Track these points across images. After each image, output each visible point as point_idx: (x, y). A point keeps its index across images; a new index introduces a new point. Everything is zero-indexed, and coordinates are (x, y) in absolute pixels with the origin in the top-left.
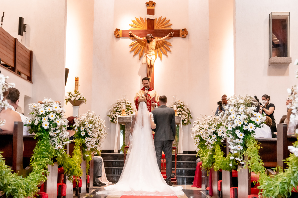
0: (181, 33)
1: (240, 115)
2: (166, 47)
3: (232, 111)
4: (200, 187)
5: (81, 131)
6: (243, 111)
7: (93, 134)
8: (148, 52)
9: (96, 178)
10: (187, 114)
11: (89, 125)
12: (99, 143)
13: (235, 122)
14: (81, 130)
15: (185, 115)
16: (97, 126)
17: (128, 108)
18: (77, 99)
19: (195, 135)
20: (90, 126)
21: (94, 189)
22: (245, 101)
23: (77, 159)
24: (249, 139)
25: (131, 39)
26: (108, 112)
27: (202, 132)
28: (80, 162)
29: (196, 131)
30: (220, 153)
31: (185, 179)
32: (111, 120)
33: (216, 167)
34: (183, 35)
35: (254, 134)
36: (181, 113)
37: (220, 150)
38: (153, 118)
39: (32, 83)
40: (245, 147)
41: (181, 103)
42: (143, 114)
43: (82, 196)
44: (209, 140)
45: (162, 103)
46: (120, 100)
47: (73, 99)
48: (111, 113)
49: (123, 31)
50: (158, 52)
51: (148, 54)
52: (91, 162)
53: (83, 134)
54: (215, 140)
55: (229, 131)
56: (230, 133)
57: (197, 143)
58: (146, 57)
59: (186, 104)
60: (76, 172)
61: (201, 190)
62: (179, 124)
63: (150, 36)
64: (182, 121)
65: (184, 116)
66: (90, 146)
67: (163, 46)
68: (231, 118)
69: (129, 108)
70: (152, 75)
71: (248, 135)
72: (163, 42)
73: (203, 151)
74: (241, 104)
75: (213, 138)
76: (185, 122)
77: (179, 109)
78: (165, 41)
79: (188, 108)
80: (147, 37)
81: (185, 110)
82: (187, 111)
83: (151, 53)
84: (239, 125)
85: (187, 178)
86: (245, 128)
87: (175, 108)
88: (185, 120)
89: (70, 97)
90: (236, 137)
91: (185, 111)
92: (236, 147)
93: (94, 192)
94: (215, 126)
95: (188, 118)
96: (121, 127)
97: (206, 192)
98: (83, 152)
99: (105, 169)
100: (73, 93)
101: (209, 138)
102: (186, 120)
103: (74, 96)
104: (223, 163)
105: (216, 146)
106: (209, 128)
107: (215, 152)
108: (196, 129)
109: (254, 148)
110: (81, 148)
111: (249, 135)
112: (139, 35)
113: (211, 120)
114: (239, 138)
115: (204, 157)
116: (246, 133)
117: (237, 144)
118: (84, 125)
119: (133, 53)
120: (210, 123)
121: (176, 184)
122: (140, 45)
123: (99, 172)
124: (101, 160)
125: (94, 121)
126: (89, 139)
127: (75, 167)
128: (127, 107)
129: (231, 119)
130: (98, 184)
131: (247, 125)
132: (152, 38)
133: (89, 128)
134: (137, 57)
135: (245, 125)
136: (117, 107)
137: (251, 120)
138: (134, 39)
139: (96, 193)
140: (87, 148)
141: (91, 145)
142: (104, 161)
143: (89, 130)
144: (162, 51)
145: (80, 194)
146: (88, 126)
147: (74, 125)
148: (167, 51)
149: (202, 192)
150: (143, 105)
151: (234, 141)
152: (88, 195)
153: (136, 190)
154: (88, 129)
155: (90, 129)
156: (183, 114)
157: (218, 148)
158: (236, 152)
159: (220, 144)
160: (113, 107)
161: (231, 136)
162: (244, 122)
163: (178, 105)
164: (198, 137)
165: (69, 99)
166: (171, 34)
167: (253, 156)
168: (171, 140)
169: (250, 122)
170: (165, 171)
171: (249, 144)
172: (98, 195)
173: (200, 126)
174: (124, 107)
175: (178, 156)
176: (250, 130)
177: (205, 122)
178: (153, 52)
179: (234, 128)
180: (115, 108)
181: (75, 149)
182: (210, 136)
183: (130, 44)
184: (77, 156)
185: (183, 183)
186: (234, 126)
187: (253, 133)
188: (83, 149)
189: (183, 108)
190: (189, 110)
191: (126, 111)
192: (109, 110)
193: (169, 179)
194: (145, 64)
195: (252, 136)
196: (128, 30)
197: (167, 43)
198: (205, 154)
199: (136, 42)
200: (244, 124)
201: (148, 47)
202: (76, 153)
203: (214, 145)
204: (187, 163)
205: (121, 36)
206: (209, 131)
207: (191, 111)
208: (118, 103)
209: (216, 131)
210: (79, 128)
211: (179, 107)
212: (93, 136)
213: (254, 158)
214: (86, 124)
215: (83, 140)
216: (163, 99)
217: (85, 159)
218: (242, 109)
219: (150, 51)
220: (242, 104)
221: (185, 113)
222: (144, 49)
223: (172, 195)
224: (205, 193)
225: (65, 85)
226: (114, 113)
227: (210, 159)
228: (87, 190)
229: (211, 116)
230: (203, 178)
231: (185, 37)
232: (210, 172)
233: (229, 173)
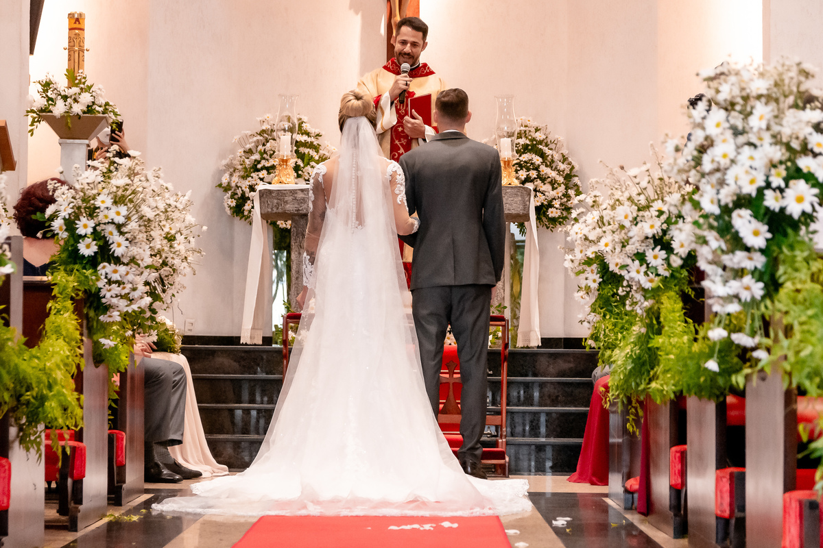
1: (755, 146)
3: (719, 130)
4: (605, 482)
5: (81, 237)
6: (768, 128)
7: (134, 251)
9: (157, 450)
10: (561, 179)
11: (114, 209)
12: (164, 291)
13: (730, 177)
14: (81, 231)
15: (553, 184)
16: (148, 213)
17: (306, 152)
18: (77, 109)
19: (579, 256)
20: (118, 214)
21: (147, 491)
22: (776, 85)
23: (58, 353)
24: (792, 248)
26: (222, 173)
27: (606, 244)
28: (74, 370)
29: (586, 238)
30: (680, 326)
31: (549, 453)
32: (234, 204)
33: (662, 386)
35: (813, 227)
36: (533, 174)
37: (679, 314)
38: (403, 189)
40: (773, 286)
41: (537, 130)
42: (358, 169)
44: (633, 274)
45: (447, 120)
46: (272, 118)
47: (59, 109)
48: (231, 175)
52: (132, 378)
53: (87, 249)
54: (661, 271)
55: (706, 216)
56: (711, 227)
57: (588, 290)
59: (557, 136)
60: (52, 407)
61: (606, 495)
62: (522, 220)
64: (538, 209)
65: (546, 187)
66: (122, 304)
68: (713, 161)
69: (312, 153)
70: (408, 11)
71: (785, 235)
73: (615, 325)
74: (759, 97)
75: (653, 263)
76: (553, 213)
77: (525, 157)
79: (565, 152)
81: (553, 161)
82: (562, 166)
84: (750, 189)
85: (554, 446)
86: (771, 201)
87: (506, 151)
88: (550, 205)
89: (49, 99)
90: (737, 243)
91: (550, 164)
92: (734, 286)
93: (146, 504)
94: (661, 213)
95: (566, 195)
96: (275, 236)
97: (626, 500)
98: (90, 329)
99: (201, 409)
100: (62, 83)
101: (637, 262)
102: (557, 203)
103: (65, 98)
104: (685, 365)
105: (664, 299)
106: (635, 222)
107: (659, 323)
108: (586, 231)
109: (809, 285)
110: (77, 310)
111: (790, 231)
113: (644, 184)
114: (748, 249)
115: (617, 351)
116: (779, 223)
117: (739, 273)
118: (92, 212)
120: (642, 198)
121: (502, 472)
123: (173, 424)
124: (181, 371)
125: (134, 192)
126: (115, 271)
127: (50, 387)
128: (302, 150)
129: (715, 166)
130: (165, 471)
131: (781, 190)
133: (113, 223)
135: (774, 190)
136: (260, 148)
137: (798, 170)
140: (106, 308)
141: (125, 297)
143: (115, 232)
145: (80, 508)
146: (112, 214)
147: (50, 210)
149: (609, 501)
150: (361, 132)
151: (727, 259)
152: (116, 513)
154: (111, 228)
155: (119, 227)
156: (543, 180)
157: (672, 307)
158: (734, 308)
159: (682, 291)
160: (240, 151)
161: (715, 241)
162: (768, 177)
163: (522, 141)
164: (594, 266)
165: (42, 110)
167: (803, 318)
168: (484, 281)
169: (796, 173)
170: (455, 419)
171: (790, 270)
174: (284, 146)
176: (795, 210)
177: (619, 196)
179: (726, 205)
180: (249, 152)
181: (53, 312)
182: (640, 257)
184: (61, 341)
185: (540, 470)
186: (726, 196)
187: (807, 225)
188: (92, 314)
189: (542, 155)
190: (570, 164)
191: (297, 168)
192: (224, 162)
193: (473, 449)
195: (806, 239)
198: (620, 336)
200: (768, 185)
202: (57, 331)
203: (654, 293)
204: (552, 383)
206: (636, 233)
207: (577, 167)
208: (263, 131)
209: (665, 232)
210: (70, 224)
211: (526, 149)
212: (133, 260)
213: (805, 327)
214: (103, 206)
215: (88, 272)
217: (99, 357)
218: (761, 118)
220: (763, 100)
221: (553, 174)
223: (477, 512)
224: (622, 505)
225: (32, 52)
226: (244, 177)
227: (639, 358)
228: (115, 495)
229: (644, 168)
230: (613, 445)
232: (641, 413)
233: (711, 409)
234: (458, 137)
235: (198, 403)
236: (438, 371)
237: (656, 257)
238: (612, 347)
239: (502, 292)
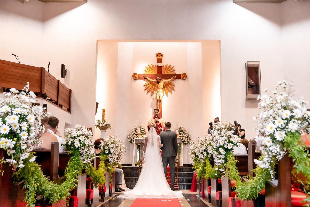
0: (182, 76)
1: (222, 137)
2: (171, 87)
3: (216, 134)
4: (196, 191)
5: (105, 149)
6: (225, 134)
7: (115, 152)
8: (157, 90)
9: (117, 186)
10: (187, 137)
11: (111, 145)
12: (119, 158)
13: (218, 142)
14: (106, 149)
15: (185, 137)
16: (117, 145)
17: (143, 132)
18: (104, 125)
19: (191, 152)
20: (112, 145)
21: (116, 193)
22: (226, 126)
23: (102, 171)
24: (229, 154)
25: (145, 81)
26: (128, 135)
27: (196, 150)
28: (104, 173)
29: (192, 149)
30: (209, 166)
31: (185, 186)
32: (130, 141)
33: (206, 176)
34: (183, 78)
35: (233, 151)
36: (182, 136)
37: (209, 163)
38: (160, 140)
39: (71, 113)
40: (226, 161)
41: (182, 128)
42: (152, 136)
43: (106, 199)
44: (201, 156)
45: (168, 128)
46: (137, 126)
47: (101, 125)
48: (130, 136)
49: (139, 75)
50: (165, 90)
51: (158, 92)
52: (114, 173)
53: (107, 152)
54: (206, 156)
55: (214, 149)
56: (215, 151)
57: (193, 158)
58: (156, 94)
59: (186, 129)
60: (101, 180)
61: (196, 194)
62: (180, 144)
63: (159, 78)
64: (183, 142)
65: (184, 138)
66: (112, 161)
67: (169, 86)
68: (215, 139)
69: (144, 132)
70: (160, 107)
72: (169, 83)
73: (197, 164)
75: (204, 154)
76: (185, 142)
77: (181, 133)
78: (170, 82)
79: (187, 132)
80: (157, 79)
81: (185, 133)
82: (187, 134)
83: (160, 91)
84: (222, 144)
85: (186, 185)
86: (226, 146)
87: (177, 132)
88: (185, 141)
89: (99, 123)
90: (220, 153)
91: (185, 134)
92: (220, 161)
93: (116, 196)
94: (205, 145)
95: (188, 139)
96: (137, 146)
97: (200, 195)
98: (107, 166)
99: (125, 178)
100: (101, 121)
101: (201, 154)
102: (186, 141)
103: (102, 123)
104: (211, 173)
105: (206, 161)
106: (201, 147)
107: (206, 165)
108: (192, 148)
109: (232, 161)
110: (105, 163)
111: (229, 152)
112: (151, 78)
113: (202, 141)
114: (222, 155)
115: (198, 169)
116: (227, 150)
117: (220, 159)
118: (108, 145)
119: (146, 91)
120: (202, 143)
121: (178, 189)
122: (152, 85)
123: (120, 181)
124: (122, 172)
125: (115, 142)
126: (111, 156)
127: (100, 177)
128: (142, 131)
130: (119, 190)
132: (160, 80)
133: (111, 147)
134: (150, 94)
136: (135, 131)
138: (147, 81)
139: (117, 197)
140: (110, 162)
141: (113, 160)
142: (124, 173)
143: (111, 149)
144: (168, 89)
145: (105, 197)
146: (111, 146)
147: (100, 145)
148: (172, 90)
149: (197, 195)
150: (153, 130)
151: (218, 156)
152: (111, 198)
153: (147, 194)
154: (111, 148)
155: (112, 148)
156: (184, 137)
157: (208, 162)
158: (219, 164)
159: (209, 159)
160: (131, 132)
161: (216, 153)
162: (225, 142)
163: (180, 130)
164: (194, 154)
165: (98, 125)
166: (175, 77)
167: (232, 167)
168: (174, 156)
169: (230, 142)
170: (169, 180)
171: (229, 159)
172: (118, 198)
173: (195, 145)
174: (139, 131)
175: (179, 168)
176: (230, 148)
177: (198, 142)
178: (161, 90)
179: (218, 147)
180: (133, 132)
181: (101, 163)
182: (202, 153)
183: (144, 84)
184: (102, 168)
185: (184, 189)
186: (218, 145)
188: (107, 163)
189: (183, 132)
191: (141, 135)
192: (129, 134)
193: (173, 185)
194: (155, 99)
196: (142, 74)
197: (172, 84)
198: (198, 166)
199: (149, 83)
200: (225, 144)
201: (157, 87)
202: (101, 167)
203: (204, 160)
204: (186, 173)
205: (137, 78)
206: (201, 149)
207: (189, 135)
208: (135, 128)
210: (104, 147)
211: (180, 131)
212: (114, 153)
213: (232, 169)
214: (109, 144)
215: (107, 156)
216: (168, 125)
217: (108, 170)
218: (223, 132)
219: (159, 89)
220: (224, 129)
221: (185, 136)
222: (154, 88)
223: (174, 198)
224: (199, 196)
225: (96, 115)
226: (132, 136)
227: (202, 171)
228: (110, 194)
229: (203, 138)
230: (197, 185)
231: (185, 80)
232: (203, 180)
233: (215, 181)
234: (169, 131)
235: (124, 177)
236: (167, 171)
237: (205, 153)
238: (197, 168)
239: (177, 157)
